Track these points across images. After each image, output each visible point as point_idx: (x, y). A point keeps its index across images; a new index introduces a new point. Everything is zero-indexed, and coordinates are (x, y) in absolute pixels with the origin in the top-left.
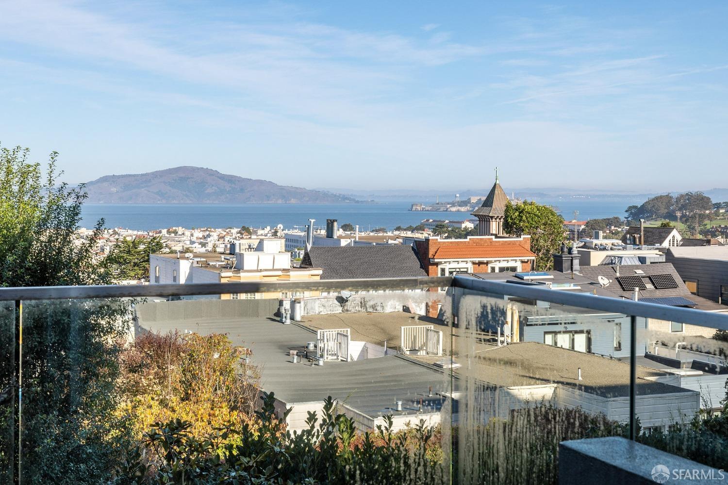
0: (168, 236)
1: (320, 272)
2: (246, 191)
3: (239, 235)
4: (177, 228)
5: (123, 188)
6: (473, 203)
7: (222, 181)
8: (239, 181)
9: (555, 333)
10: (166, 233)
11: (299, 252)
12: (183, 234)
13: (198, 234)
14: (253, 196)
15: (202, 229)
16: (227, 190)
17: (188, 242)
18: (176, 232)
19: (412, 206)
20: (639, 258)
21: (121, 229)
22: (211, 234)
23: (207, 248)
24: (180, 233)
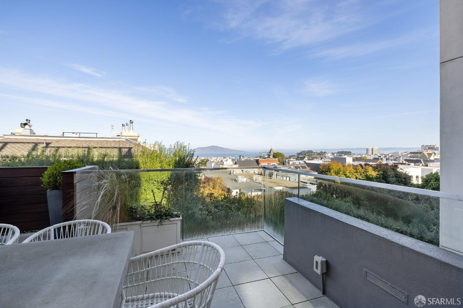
1: (238, 165)
9: (283, 177)
11: (234, 162)
23: (217, 161)
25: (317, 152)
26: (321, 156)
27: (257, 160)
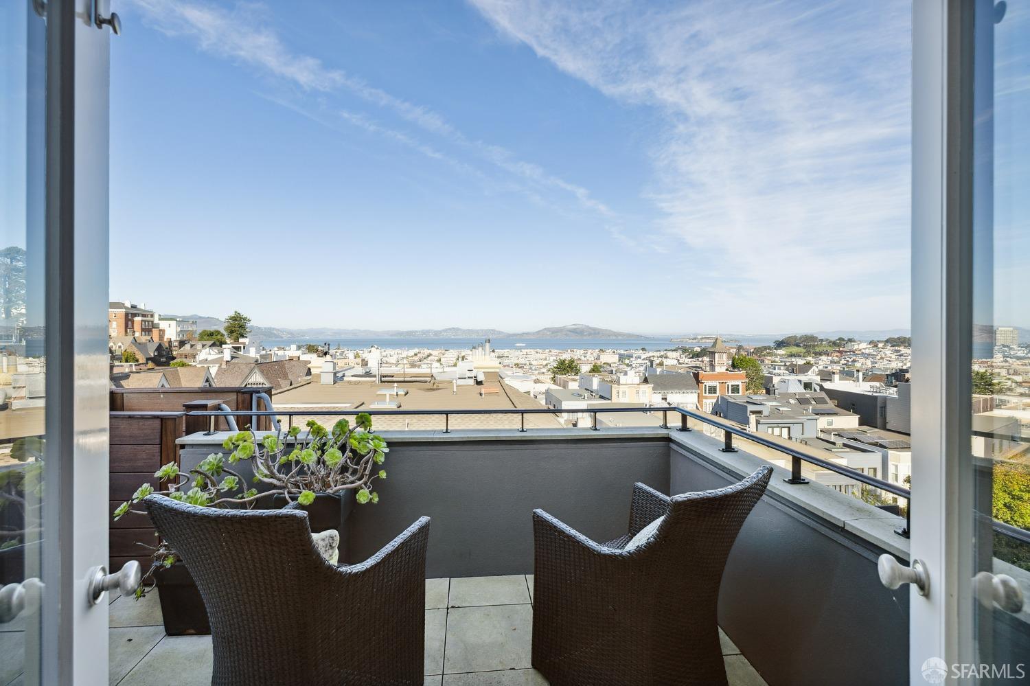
0: (571, 352)
1: (652, 386)
6: (699, 338)
9: (773, 427)
10: (569, 351)
12: (577, 352)
13: (582, 351)
17: (579, 356)
18: (573, 351)
20: (799, 380)
22: (588, 352)
24: (575, 351)
25: (827, 340)
26: (841, 349)
27: (694, 374)
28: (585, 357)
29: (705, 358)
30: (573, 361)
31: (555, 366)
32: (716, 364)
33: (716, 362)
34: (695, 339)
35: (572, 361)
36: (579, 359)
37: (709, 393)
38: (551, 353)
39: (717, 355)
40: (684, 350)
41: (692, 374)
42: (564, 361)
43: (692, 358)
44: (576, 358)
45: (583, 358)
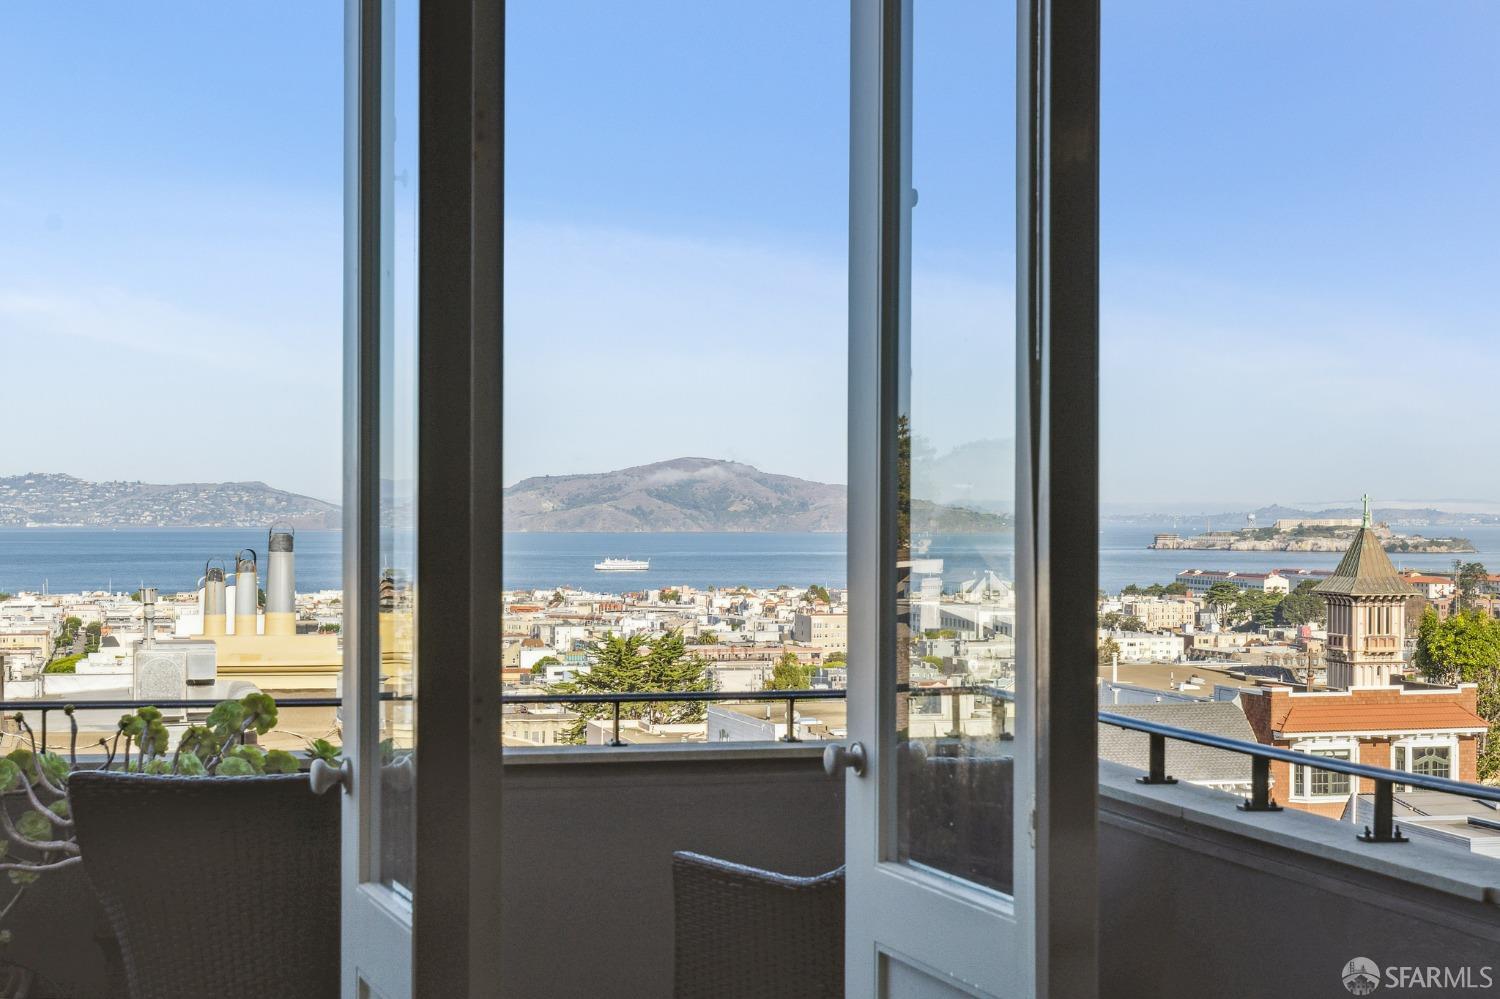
0: (663, 605)
2: (811, 507)
3: (804, 603)
4: (679, 588)
5: (566, 502)
6: (1284, 532)
7: (763, 488)
8: (796, 487)
10: (657, 599)
11: (932, 643)
12: (693, 601)
13: (721, 601)
14: (827, 517)
15: (730, 590)
16: (774, 506)
17: (704, 620)
18: (676, 597)
19: (1156, 539)
21: (567, 588)
22: (749, 601)
23: (744, 633)
24: (685, 598)
27: (1248, 699)
28: (736, 625)
29: (1313, 626)
30: (677, 649)
31: (586, 671)
32: (1359, 658)
33: (1359, 645)
34: (1268, 533)
35: (671, 647)
36: (707, 638)
37: (1316, 790)
38: (561, 609)
39: (1360, 613)
40: (1217, 591)
41: (1237, 701)
42: (631, 645)
43: (1252, 627)
44: (688, 633)
45: (722, 630)
